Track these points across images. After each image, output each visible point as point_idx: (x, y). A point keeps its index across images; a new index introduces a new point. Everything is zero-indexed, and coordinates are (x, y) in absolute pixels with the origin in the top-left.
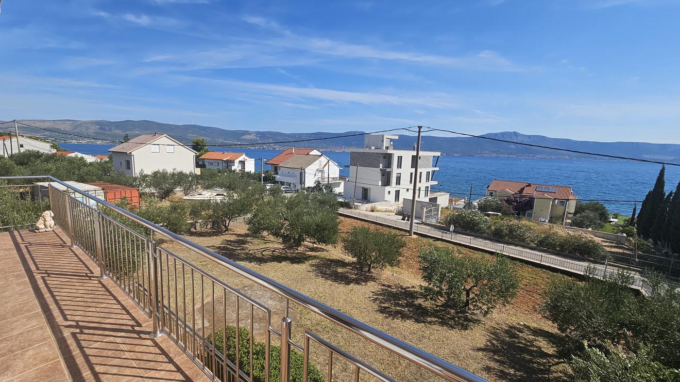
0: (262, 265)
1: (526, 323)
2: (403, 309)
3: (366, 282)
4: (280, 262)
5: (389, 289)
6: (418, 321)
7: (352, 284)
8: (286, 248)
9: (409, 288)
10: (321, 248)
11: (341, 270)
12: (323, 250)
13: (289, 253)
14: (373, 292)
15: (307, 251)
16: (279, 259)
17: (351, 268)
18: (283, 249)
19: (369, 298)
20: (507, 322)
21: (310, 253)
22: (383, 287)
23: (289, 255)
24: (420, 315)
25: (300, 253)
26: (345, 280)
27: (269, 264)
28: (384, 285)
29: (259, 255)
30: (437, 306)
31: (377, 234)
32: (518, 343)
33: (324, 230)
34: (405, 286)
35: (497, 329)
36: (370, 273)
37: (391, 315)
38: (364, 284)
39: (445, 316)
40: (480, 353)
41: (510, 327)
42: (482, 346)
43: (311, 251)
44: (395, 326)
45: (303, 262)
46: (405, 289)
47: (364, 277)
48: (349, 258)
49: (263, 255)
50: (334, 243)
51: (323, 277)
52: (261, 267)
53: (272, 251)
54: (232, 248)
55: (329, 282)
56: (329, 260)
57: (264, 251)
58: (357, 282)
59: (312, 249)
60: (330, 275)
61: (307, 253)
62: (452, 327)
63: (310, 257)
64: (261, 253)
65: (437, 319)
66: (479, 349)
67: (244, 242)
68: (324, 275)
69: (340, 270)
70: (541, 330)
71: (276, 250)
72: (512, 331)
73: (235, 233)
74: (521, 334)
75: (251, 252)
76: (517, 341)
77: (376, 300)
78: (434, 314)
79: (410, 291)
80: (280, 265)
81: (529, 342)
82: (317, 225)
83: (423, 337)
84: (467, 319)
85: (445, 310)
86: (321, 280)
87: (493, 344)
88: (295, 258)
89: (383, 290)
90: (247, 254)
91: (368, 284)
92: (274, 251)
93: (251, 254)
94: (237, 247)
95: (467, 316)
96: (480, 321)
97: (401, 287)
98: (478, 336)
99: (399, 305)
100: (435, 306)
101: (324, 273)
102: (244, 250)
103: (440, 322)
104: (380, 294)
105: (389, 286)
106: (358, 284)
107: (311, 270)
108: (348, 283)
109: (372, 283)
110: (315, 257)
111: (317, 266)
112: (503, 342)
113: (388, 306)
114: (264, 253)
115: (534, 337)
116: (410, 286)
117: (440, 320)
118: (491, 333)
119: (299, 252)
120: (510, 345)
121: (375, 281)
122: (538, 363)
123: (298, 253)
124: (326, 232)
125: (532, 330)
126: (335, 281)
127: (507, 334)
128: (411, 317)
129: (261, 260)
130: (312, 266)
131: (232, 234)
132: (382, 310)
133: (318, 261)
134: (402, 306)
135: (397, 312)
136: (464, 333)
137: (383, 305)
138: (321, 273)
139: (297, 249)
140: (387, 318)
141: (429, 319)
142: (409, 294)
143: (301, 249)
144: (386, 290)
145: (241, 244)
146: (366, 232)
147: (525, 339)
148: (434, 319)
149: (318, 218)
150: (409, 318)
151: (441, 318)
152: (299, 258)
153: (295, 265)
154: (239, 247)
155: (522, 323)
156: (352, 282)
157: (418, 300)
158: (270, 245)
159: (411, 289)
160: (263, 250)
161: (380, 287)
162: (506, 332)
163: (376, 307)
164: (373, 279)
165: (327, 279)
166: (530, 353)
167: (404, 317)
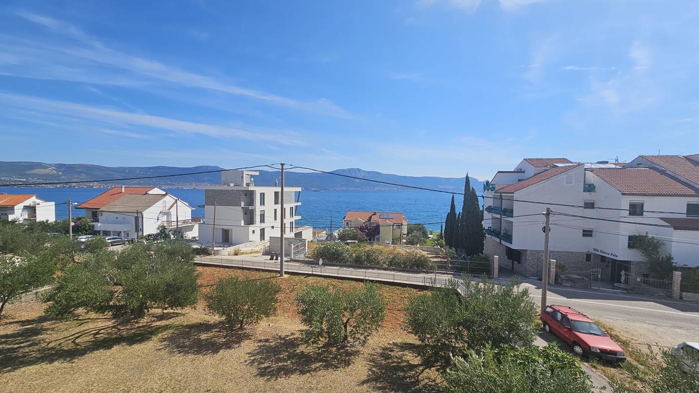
0: (76, 360)
1: (394, 341)
2: (285, 364)
3: (239, 342)
4: (110, 347)
5: (267, 344)
6: (303, 372)
7: (221, 351)
8: (118, 325)
9: (288, 336)
10: (173, 313)
11: (206, 335)
12: (178, 314)
13: (124, 331)
14: (249, 353)
15: (154, 321)
16: (106, 343)
17: (218, 330)
18: (113, 327)
19: (245, 361)
20: (380, 345)
21: (158, 323)
22: (260, 344)
23: (125, 333)
24: (304, 364)
25: (143, 326)
26: (212, 347)
27: (89, 356)
28: (261, 341)
29: (71, 346)
30: (319, 348)
31: (248, 282)
32: (392, 363)
33: (178, 289)
34: (283, 335)
35: (374, 355)
36: (242, 330)
37: (273, 375)
38: (237, 346)
39: (328, 357)
40: (365, 386)
41: (384, 349)
42: (365, 378)
43: (160, 321)
44: (279, 387)
45: (149, 338)
46: (284, 338)
47: (236, 338)
48: (215, 318)
49: (77, 345)
50: (193, 303)
51: (180, 353)
52: (73, 364)
53: (93, 334)
54: (8, 347)
55: (191, 356)
56: (187, 326)
57: (77, 338)
58: (228, 346)
59: (161, 317)
60: (191, 347)
61: (154, 324)
62: (336, 367)
63: (159, 328)
64: (74, 342)
65: (321, 363)
66: (363, 383)
67: (36, 332)
68: (183, 349)
69: (203, 336)
70: (405, 344)
71: (100, 332)
72: (385, 353)
73: (16, 320)
74: (392, 354)
75: (50, 346)
76: (390, 361)
77: (253, 362)
78: (318, 358)
79: (290, 339)
80: (108, 352)
81: (399, 359)
82: (168, 285)
83: (311, 389)
84: (349, 354)
85: (327, 350)
86: (178, 358)
87: (373, 372)
88: (135, 335)
89: (260, 347)
90: (44, 350)
91: (242, 344)
92: (98, 333)
93: (53, 348)
94: (22, 343)
95: (347, 350)
96: (359, 351)
97: (280, 338)
98: (360, 368)
99: (280, 360)
100: (317, 349)
101: (181, 347)
102: (35, 344)
103: (324, 365)
104: (258, 354)
105: (267, 341)
106: (230, 348)
107: (161, 347)
108: (216, 351)
109: (247, 342)
110: (166, 327)
111: (171, 339)
112: (380, 367)
113: (268, 365)
114: (77, 341)
115: (402, 353)
116: (289, 334)
117: (324, 364)
118: (370, 361)
119: (141, 325)
120: (387, 368)
121: (250, 339)
122: (410, 377)
123: (139, 327)
124: (183, 292)
125: (399, 346)
126: (198, 352)
127: (383, 357)
128: (296, 370)
129: (73, 353)
130: (164, 339)
131: (11, 323)
132: (263, 373)
133: (171, 331)
134: (285, 360)
135: (280, 369)
136: (348, 369)
137: (263, 366)
138: (177, 347)
139: (137, 322)
140: (268, 380)
141: (313, 366)
142: (289, 344)
143: (144, 321)
144: (264, 346)
145: (30, 336)
146: (234, 282)
147: (396, 357)
148: (318, 365)
149: (169, 276)
150: (292, 372)
151: (325, 361)
152: (141, 335)
153: (136, 347)
154: (27, 342)
155: (391, 342)
156: (221, 348)
157: (300, 348)
158: (91, 326)
159: (291, 337)
160: (76, 335)
161: (256, 345)
162: (382, 355)
163: (255, 371)
164: (247, 337)
165: (187, 353)
166: (402, 369)
167: (288, 372)
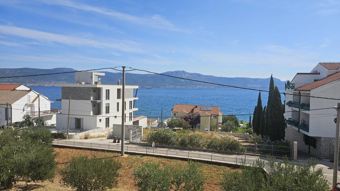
10: (35, 185)
12: (38, 186)
31: (95, 161)
33: (39, 166)
50: (51, 177)
82: (32, 163)
124: (43, 168)
146: (84, 161)
149: (32, 155)
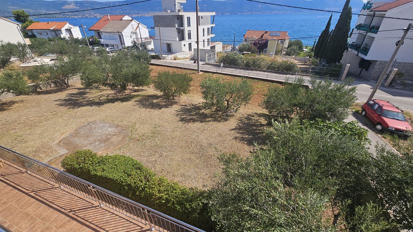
0: (100, 106)
1: (256, 112)
2: (193, 117)
3: (172, 105)
4: (114, 102)
5: (186, 107)
6: (201, 122)
7: (163, 108)
8: (117, 93)
9: (197, 104)
10: (141, 89)
11: (156, 101)
12: (143, 90)
13: (120, 96)
14: (176, 111)
15: (132, 92)
16: (112, 101)
17: (162, 99)
18: (114, 94)
19: (174, 114)
20: (247, 113)
21: (134, 93)
22: (181, 107)
23: (119, 97)
24: (203, 118)
25: (127, 94)
26: (159, 106)
27: (106, 105)
28: (183, 106)
29: (98, 101)
30: (212, 112)
32: (251, 122)
33: (139, 77)
34: (194, 104)
35: (242, 118)
36: (174, 100)
37: (187, 121)
38: (170, 107)
39: (217, 116)
40: (233, 131)
41: (249, 115)
42: (234, 128)
43: (135, 92)
44: (189, 127)
45: (130, 100)
46: (195, 105)
47: (170, 103)
48: (159, 93)
49: (100, 100)
50: (147, 84)
51: (144, 108)
52: (100, 108)
53: (107, 96)
54: (76, 98)
55: (148, 110)
56: (147, 96)
57: (100, 97)
58: (166, 106)
59: (136, 91)
60: (149, 105)
61: (132, 94)
62: (220, 121)
63: (134, 96)
64: (99, 99)
65: (212, 119)
66: (232, 130)
67: (84, 93)
68: (145, 106)
69: (155, 101)
70: (262, 114)
71: (110, 95)
72: (249, 117)
73: (75, 87)
74: (253, 118)
75: (91, 99)
76: (251, 121)
77: (178, 115)
78: (211, 116)
79: (198, 106)
80: (113, 104)
81: (256, 121)
83: (204, 129)
84: (228, 116)
85: (216, 113)
86: (143, 110)
87: (239, 125)
88: (124, 98)
89: (182, 108)
90: (87, 101)
91: (173, 106)
92: (108, 96)
93: (91, 101)
94: (80, 97)
95: (228, 114)
96: (234, 115)
97: (193, 105)
98: (233, 123)
99: (191, 115)
100: (211, 112)
101: (144, 105)
102: (85, 98)
103: (214, 120)
104: (180, 111)
105: (186, 106)
106: (167, 107)
107: (136, 104)
108: (160, 108)
109: (175, 105)
110: (138, 96)
111: (140, 101)
112: (244, 123)
113: (185, 117)
114: (100, 99)
115: (259, 118)
116: (198, 103)
117: (213, 119)
118: (239, 120)
119: (126, 94)
120: (248, 124)
121: (177, 104)
122: (260, 130)
123: (126, 95)
124: (141, 78)
125: (258, 115)
126: (152, 108)
127: (247, 119)
128: (198, 120)
129: (99, 104)
130: (136, 101)
131: (74, 89)
132: (182, 120)
133: (139, 97)
134: (193, 115)
135: (191, 119)
136: (226, 123)
137: (182, 117)
138: (142, 105)
139: (125, 92)
140: (184, 123)
141: (208, 120)
142: (197, 108)
143: (127, 92)
144: (184, 108)
145: (82, 95)
146: (166, 75)
147: (255, 120)
148: (210, 119)
149: (133, 70)
150: (196, 121)
151: (214, 118)
152: (126, 98)
153: (124, 103)
154: (81, 97)
155: (254, 112)
156: (163, 107)
157: (202, 110)
158: (105, 92)
159: (198, 105)
160: (99, 96)
161: (180, 107)
162: (246, 118)
163: (178, 119)
164: (176, 103)
165: (147, 108)
166: (256, 126)
167: (194, 121)
